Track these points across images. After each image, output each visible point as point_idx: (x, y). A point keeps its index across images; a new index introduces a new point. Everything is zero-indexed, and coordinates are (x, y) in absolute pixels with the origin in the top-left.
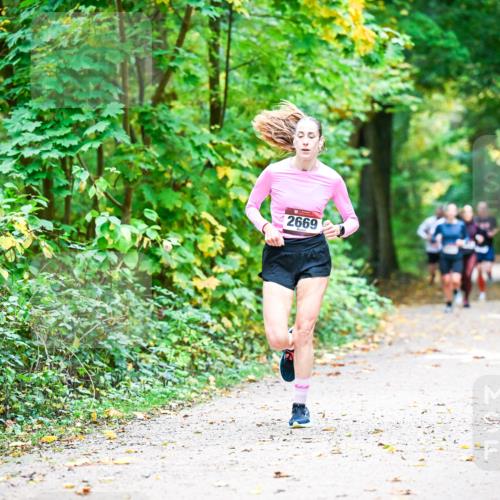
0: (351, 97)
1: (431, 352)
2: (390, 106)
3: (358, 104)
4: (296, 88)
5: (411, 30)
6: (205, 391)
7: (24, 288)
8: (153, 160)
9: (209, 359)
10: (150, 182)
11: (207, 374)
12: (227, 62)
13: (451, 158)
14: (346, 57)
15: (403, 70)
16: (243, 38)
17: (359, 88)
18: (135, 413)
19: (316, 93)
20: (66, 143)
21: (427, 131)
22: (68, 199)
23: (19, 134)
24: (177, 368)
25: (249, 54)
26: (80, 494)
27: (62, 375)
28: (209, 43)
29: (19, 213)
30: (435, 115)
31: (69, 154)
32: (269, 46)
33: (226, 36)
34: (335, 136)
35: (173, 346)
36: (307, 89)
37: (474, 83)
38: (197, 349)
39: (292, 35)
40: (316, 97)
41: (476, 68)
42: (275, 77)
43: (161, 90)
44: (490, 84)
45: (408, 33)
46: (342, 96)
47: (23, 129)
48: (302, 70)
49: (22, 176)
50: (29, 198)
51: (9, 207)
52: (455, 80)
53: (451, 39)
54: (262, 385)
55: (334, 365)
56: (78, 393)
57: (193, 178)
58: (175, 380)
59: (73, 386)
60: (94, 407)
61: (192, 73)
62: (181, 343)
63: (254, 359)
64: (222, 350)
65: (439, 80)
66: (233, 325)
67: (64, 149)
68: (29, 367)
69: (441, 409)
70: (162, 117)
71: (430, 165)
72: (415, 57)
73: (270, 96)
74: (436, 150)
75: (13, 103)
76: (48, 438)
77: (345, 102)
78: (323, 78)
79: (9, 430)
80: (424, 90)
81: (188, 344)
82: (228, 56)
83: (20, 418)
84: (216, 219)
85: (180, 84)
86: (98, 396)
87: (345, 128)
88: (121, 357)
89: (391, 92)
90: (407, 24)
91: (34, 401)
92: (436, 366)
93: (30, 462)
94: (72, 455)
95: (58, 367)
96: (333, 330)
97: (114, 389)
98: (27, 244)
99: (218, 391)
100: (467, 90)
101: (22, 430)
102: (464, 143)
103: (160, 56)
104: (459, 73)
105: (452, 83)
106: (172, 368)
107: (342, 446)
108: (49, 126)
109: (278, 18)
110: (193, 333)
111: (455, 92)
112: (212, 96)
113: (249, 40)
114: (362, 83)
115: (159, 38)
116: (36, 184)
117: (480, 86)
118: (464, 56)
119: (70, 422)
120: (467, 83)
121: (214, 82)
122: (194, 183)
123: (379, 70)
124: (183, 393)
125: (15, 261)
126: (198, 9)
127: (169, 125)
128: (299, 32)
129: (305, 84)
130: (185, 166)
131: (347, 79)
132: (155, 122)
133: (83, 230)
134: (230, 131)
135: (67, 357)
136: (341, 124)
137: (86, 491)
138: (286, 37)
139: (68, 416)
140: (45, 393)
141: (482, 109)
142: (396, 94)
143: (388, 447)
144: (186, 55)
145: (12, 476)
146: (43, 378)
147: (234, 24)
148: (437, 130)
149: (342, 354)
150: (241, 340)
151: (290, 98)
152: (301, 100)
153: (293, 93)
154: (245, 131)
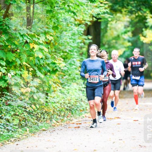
0: (84, 15)
1: (116, 118)
2: (100, 19)
3: (87, 18)
4: (61, 11)
6: (25, 134)
8: (4, 41)
9: (26, 121)
10: (3, 50)
11: (26, 127)
13: (125, 40)
15: (105, 4)
17: (87, 11)
19: (70, 13)
21: (115, 29)
24: (13, 125)
30: (118, 22)
34: (78, 31)
35: (12, 116)
36: (66, 12)
37: (134, 9)
38: (22, 117)
40: (70, 15)
41: (135, 3)
42: (53, 7)
43: (7, 12)
44: (140, 10)
46: (80, 14)
48: (64, 4)
52: (126, 8)
54: (48, 132)
55: (77, 124)
57: (20, 48)
58: (13, 130)
61: (19, 5)
62: (15, 115)
63: (45, 121)
64: (32, 118)
65: (120, 8)
66: (36, 108)
69: (121, 141)
70: (7, 23)
71: (116, 43)
73: (51, 14)
74: (118, 36)
77: (82, 17)
78: (72, 7)
80: (114, 12)
81: (18, 115)
84: (29, 64)
85: (15, 9)
87: (82, 28)
89: (100, 13)
92: (119, 124)
96: (77, 110)
99: (30, 134)
100: (131, 12)
102: (130, 34)
104: (128, 5)
105: (125, 9)
106: (12, 125)
110: (20, 111)
111: (126, 13)
112: (27, 14)
114: (88, 9)
117: (136, 11)
120: (131, 9)
122: (20, 50)
123: (96, 4)
124: (16, 135)
127: (10, 26)
129: (66, 10)
130: (16, 43)
131: (82, 7)
132: (4, 25)
134: (35, 29)
136: (80, 26)
141: (137, 20)
142: (102, 14)
148: (119, 28)
149: (80, 119)
150: (39, 114)
151: (60, 15)
152: (63, 16)
153: (60, 13)
154: (41, 29)
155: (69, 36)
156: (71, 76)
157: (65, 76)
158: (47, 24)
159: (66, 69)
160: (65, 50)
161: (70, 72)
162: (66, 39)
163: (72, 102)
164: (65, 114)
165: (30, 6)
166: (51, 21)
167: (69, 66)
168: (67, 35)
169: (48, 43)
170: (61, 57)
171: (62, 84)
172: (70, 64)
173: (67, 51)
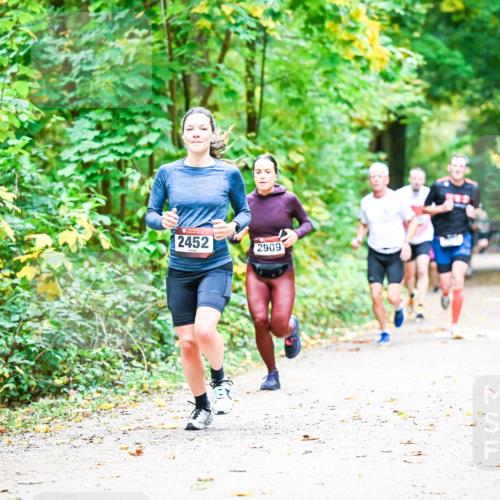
0: (371, 110)
1: (440, 331)
2: (404, 117)
3: (376, 114)
4: (321, 100)
5: (422, 50)
6: (242, 364)
7: (86, 275)
9: (246, 336)
11: (244, 350)
12: (262, 78)
14: (363, 74)
15: (416, 86)
16: (276, 58)
18: (181, 384)
19: (339, 104)
20: (122, 150)
21: (436, 138)
22: (123, 197)
23: (79, 142)
25: (281, 72)
26: (133, 454)
27: (118, 351)
28: (247, 61)
29: (81, 210)
30: (443, 124)
31: (125, 158)
32: (299, 64)
33: (261, 54)
34: (356, 143)
36: (331, 101)
37: (477, 96)
38: (235, 328)
39: (319, 55)
40: (339, 108)
41: (479, 83)
42: (303, 91)
44: (491, 97)
45: (421, 53)
46: (362, 107)
47: (84, 137)
48: (327, 84)
49: (82, 178)
50: (89, 196)
51: (72, 204)
52: (461, 94)
53: (457, 58)
55: (355, 342)
56: (132, 366)
59: (128, 360)
60: (146, 379)
61: (231, 88)
62: (221, 322)
65: (447, 94)
67: (120, 154)
68: (89, 344)
69: (448, 380)
71: (439, 168)
72: (426, 74)
73: (300, 108)
74: (444, 154)
75: (76, 113)
76: (106, 405)
77: (365, 113)
78: (345, 92)
79: (72, 399)
80: (433, 103)
81: (228, 324)
82: (263, 73)
83: (82, 388)
85: (221, 97)
86: (149, 369)
87: (365, 136)
88: (170, 336)
89: (405, 104)
90: (419, 45)
91: (93, 373)
93: (90, 427)
94: (126, 421)
95: (114, 343)
96: (354, 312)
97: (164, 363)
98: (88, 236)
99: (254, 365)
100: (471, 102)
101: (83, 398)
102: (468, 149)
103: (203, 73)
104: (464, 88)
105: (458, 97)
107: (362, 413)
108: (106, 134)
109: (307, 39)
110: (232, 314)
111: (462, 104)
112: (248, 108)
113: (281, 59)
114: (379, 96)
115: (203, 57)
116: (94, 185)
117: (482, 99)
118: (468, 72)
119: (124, 391)
120: (471, 96)
121: (250, 95)
123: (395, 85)
125: (78, 251)
126: (236, 33)
128: (325, 51)
129: (329, 96)
131: (366, 93)
133: (137, 224)
134: (265, 138)
135: (122, 335)
136: (362, 132)
137: (139, 452)
138: (314, 56)
139: (123, 386)
140: (103, 367)
141: (484, 119)
142: (409, 106)
143: (401, 414)
144: (227, 72)
145: (74, 438)
146: (102, 354)
147: (268, 44)
148: (445, 137)
149: (361, 333)
151: (317, 109)
152: (326, 111)
153: (319, 105)
154: (278, 138)
155: (337, 154)
156: (342, 239)
157: (327, 238)
158: (289, 128)
159: (330, 224)
160: (328, 184)
161: (339, 232)
162: (331, 161)
163: (344, 295)
164: (328, 321)
165: (254, 88)
166: (299, 122)
167: (336, 218)
168: (334, 151)
169: (293, 170)
170: (321, 197)
171: (323, 256)
172: (340, 214)
173: (334, 186)
